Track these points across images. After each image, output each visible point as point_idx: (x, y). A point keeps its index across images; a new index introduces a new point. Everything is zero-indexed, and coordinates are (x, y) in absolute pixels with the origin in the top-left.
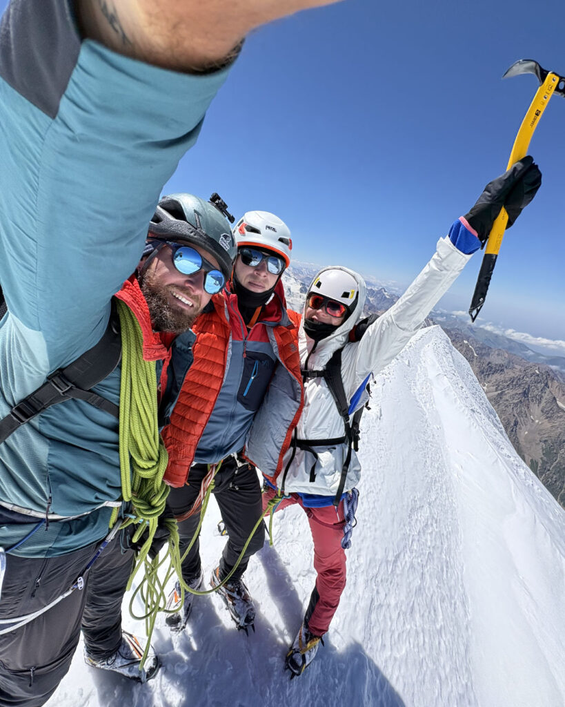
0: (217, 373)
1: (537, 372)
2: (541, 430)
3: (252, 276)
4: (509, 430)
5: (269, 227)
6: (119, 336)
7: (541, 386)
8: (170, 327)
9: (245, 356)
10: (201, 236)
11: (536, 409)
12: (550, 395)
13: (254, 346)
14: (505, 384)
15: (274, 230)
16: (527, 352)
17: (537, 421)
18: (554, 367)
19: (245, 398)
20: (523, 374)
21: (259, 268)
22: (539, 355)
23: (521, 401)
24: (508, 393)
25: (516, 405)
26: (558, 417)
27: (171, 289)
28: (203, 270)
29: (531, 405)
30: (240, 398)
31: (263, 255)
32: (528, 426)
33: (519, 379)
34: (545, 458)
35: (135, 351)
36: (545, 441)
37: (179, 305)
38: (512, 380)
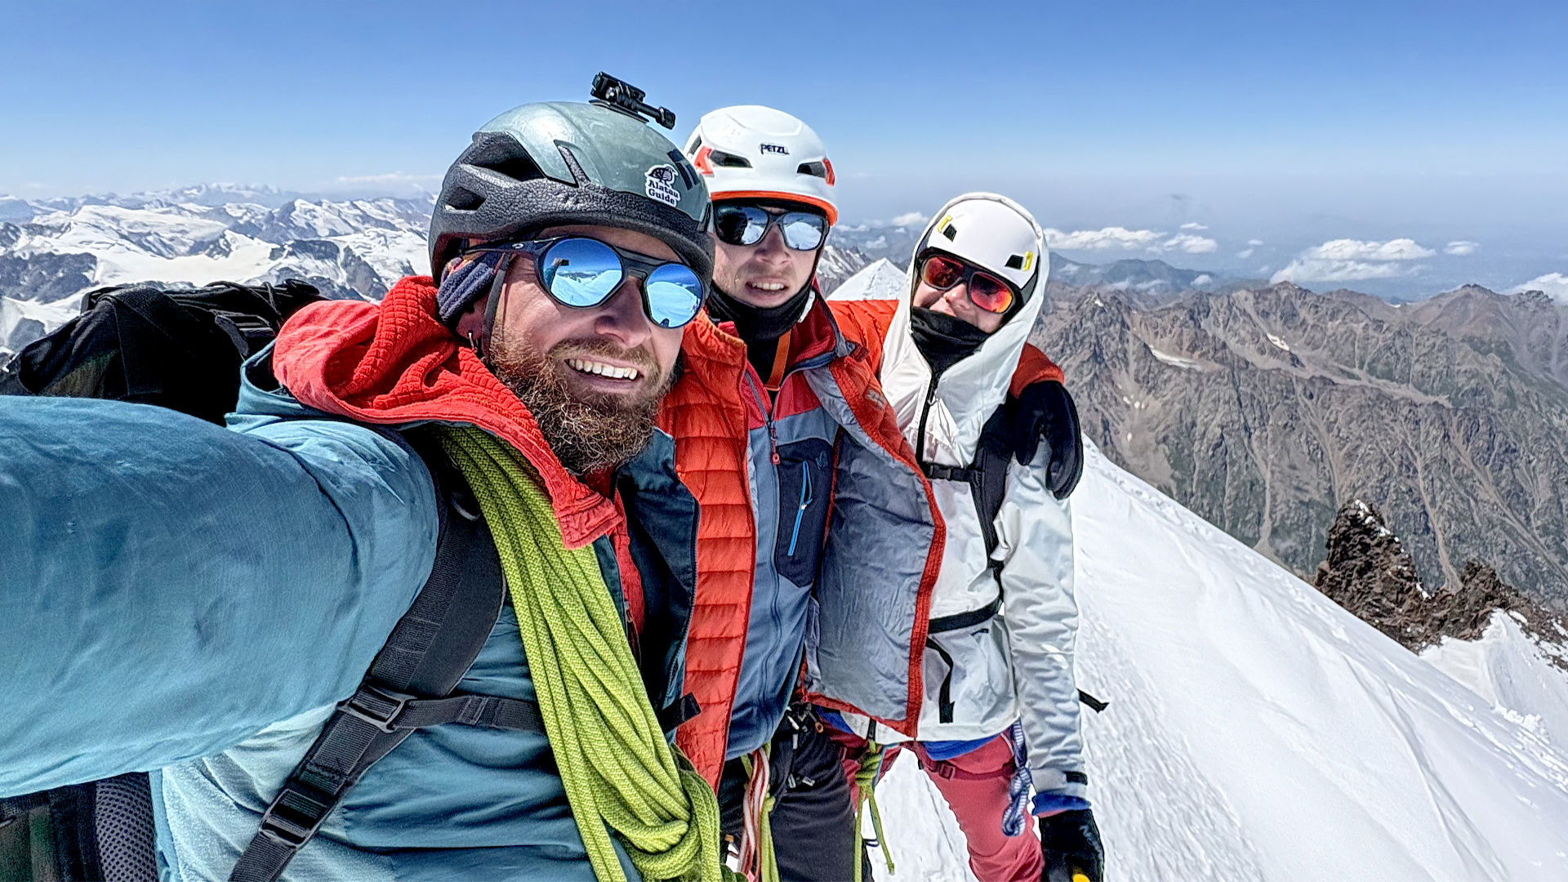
0: (738, 529)
1: (1098, 302)
2: (1149, 420)
3: (752, 266)
4: (1101, 443)
5: (768, 147)
6: (482, 524)
7: (1115, 329)
8: (594, 454)
9: (776, 460)
10: (594, 198)
11: (1125, 381)
12: (1138, 343)
13: (790, 428)
14: (1057, 349)
15: (781, 150)
16: (1066, 268)
17: (1137, 405)
18: (1122, 285)
19: (794, 562)
20: (1076, 317)
21: (764, 245)
22: (1086, 267)
23: (1095, 374)
24: (1068, 366)
25: (1091, 384)
26: (1165, 382)
27: (563, 355)
28: (631, 278)
29: (1116, 377)
30: (783, 565)
31: (768, 213)
32: (1128, 422)
33: (1075, 329)
34: (1177, 474)
35: (533, 547)
36: (1165, 439)
37: (601, 388)
38: (1064, 335)
